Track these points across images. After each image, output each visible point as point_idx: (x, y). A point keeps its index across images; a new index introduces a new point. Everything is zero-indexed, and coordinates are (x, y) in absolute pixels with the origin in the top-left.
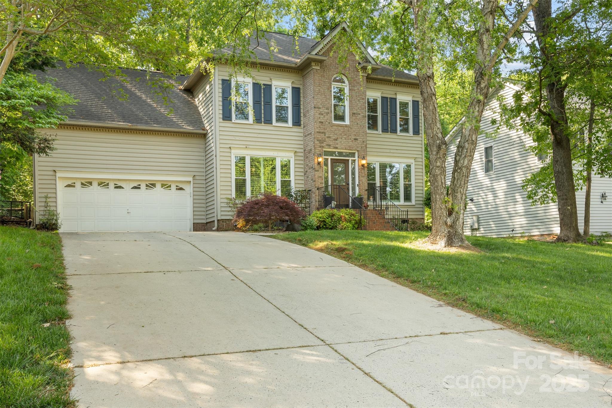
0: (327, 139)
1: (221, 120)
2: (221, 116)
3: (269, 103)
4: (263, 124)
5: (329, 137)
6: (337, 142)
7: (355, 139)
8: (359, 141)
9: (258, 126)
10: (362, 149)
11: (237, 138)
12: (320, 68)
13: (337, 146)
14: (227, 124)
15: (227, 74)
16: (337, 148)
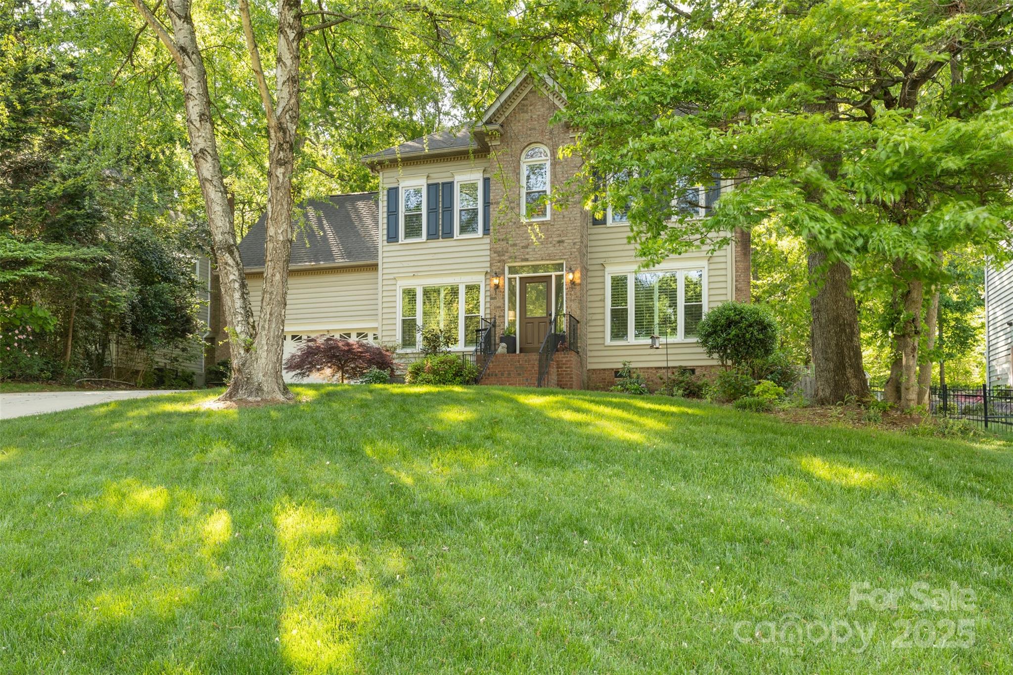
0: (510, 248)
1: (385, 243)
2: (385, 238)
3: (449, 209)
4: (441, 239)
5: (515, 245)
6: (527, 250)
7: (559, 242)
8: (565, 244)
9: (434, 244)
10: (573, 256)
11: (405, 264)
12: (502, 141)
13: (527, 257)
14: (393, 247)
15: (394, 180)
16: (527, 260)
